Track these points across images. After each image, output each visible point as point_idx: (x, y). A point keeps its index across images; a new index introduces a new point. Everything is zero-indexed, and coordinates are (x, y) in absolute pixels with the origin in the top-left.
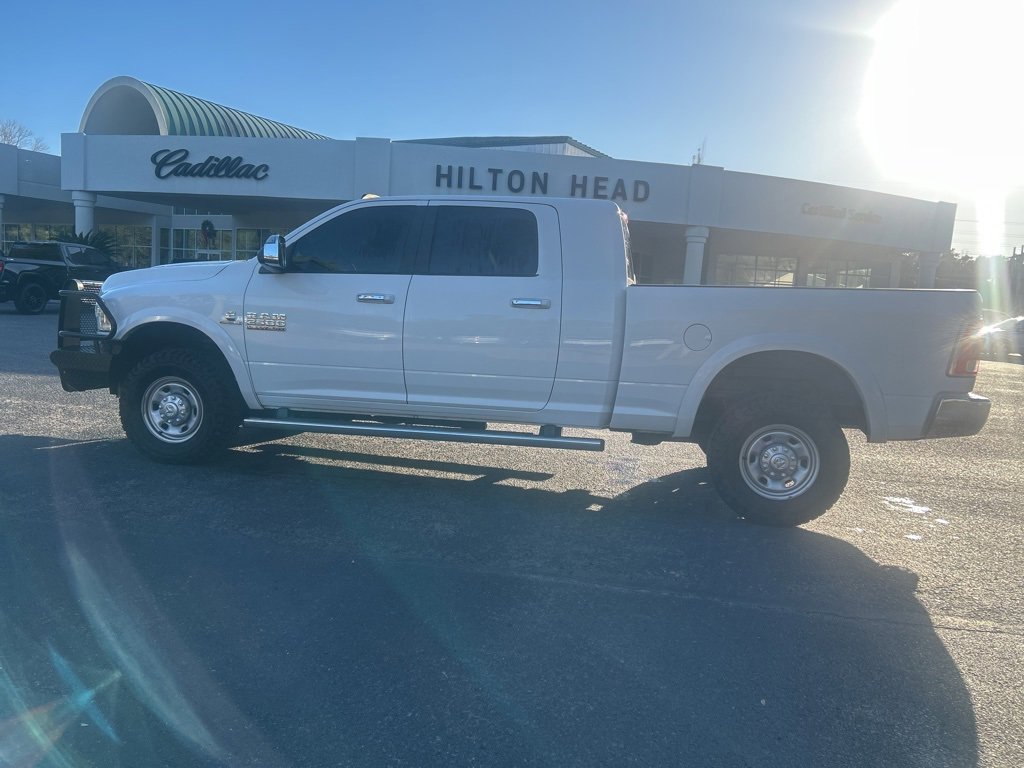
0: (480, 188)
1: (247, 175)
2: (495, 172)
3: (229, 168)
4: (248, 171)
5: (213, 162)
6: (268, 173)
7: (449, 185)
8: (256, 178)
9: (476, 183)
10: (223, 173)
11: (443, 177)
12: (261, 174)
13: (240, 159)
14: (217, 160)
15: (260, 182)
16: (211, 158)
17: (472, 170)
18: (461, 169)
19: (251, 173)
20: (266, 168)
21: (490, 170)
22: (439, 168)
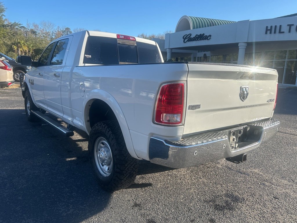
0: (283, 32)
1: (205, 39)
2: (290, 26)
3: (201, 37)
4: (205, 38)
5: (197, 36)
6: (211, 37)
7: (271, 33)
8: (208, 39)
9: (282, 31)
10: (199, 39)
11: (268, 30)
12: (209, 38)
13: (204, 34)
14: (198, 35)
15: (208, 40)
16: (197, 35)
17: (280, 26)
18: (276, 26)
19: (207, 38)
20: (210, 36)
21: (288, 25)
22: (267, 27)
